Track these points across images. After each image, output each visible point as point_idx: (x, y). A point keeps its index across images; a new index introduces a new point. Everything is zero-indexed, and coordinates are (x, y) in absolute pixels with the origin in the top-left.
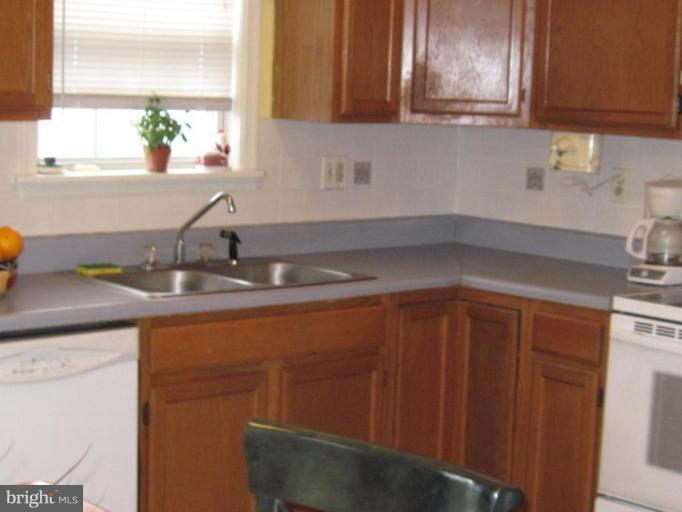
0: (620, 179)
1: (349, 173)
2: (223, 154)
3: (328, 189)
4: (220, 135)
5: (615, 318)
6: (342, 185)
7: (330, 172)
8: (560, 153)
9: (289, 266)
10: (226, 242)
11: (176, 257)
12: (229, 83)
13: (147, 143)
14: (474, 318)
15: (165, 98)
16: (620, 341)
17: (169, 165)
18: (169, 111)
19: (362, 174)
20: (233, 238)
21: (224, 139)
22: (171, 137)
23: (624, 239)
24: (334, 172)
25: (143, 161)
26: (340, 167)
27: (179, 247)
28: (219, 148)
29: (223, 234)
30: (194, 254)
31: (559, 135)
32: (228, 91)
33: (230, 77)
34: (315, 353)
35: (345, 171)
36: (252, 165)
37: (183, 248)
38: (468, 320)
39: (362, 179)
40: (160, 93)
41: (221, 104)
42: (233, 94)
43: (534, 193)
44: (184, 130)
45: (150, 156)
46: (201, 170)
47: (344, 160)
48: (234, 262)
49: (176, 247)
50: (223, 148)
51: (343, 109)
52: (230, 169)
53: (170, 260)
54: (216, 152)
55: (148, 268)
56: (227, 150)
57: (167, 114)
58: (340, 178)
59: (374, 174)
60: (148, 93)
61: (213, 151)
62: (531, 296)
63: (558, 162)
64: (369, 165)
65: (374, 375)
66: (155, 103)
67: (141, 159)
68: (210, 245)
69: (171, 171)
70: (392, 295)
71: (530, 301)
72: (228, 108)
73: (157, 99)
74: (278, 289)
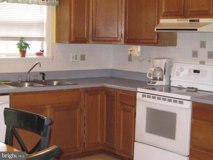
0: (150, 58)
1: (79, 57)
2: (42, 52)
3: (73, 62)
4: (41, 47)
5: (138, 93)
6: (77, 61)
7: (73, 57)
8: (131, 51)
9: (58, 82)
10: (42, 75)
11: (27, 79)
12: (44, 34)
13: (19, 49)
14: (107, 95)
15: (25, 38)
16: (139, 100)
17: (26, 55)
18: (26, 41)
19: (83, 58)
20: (43, 74)
21: (42, 49)
22: (26, 48)
23: (147, 73)
24: (74, 58)
25: (19, 54)
26: (76, 56)
27: (28, 77)
28: (41, 51)
29: (41, 73)
30: (32, 79)
31: (131, 46)
32: (44, 36)
33: (44, 32)
34: (60, 103)
35: (77, 57)
36: (50, 55)
37: (29, 77)
38: (105, 95)
39: (83, 59)
40: (23, 37)
41: (41, 39)
42: (45, 37)
43: (130, 62)
44: (30, 46)
45: (21, 53)
46: (36, 56)
47: (77, 54)
48: (44, 81)
49: (27, 77)
50: (42, 51)
51: (72, 40)
52: (44, 56)
53: (26, 80)
54: (40, 52)
55: (19, 82)
56: (43, 51)
57: (25, 42)
58: (76, 59)
59: (86, 58)
60: (21, 37)
61: (39, 51)
62: (119, 89)
63: (130, 53)
64: (85, 55)
65: (78, 110)
66: (22, 39)
67: (18, 54)
68: (37, 76)
69: (26, 57)
70: (83, 89)
71: (119, 90)
72: (44, 40)
73: (23, 38)
74: (55, 86)
